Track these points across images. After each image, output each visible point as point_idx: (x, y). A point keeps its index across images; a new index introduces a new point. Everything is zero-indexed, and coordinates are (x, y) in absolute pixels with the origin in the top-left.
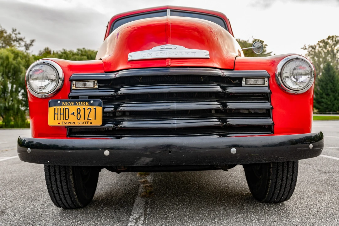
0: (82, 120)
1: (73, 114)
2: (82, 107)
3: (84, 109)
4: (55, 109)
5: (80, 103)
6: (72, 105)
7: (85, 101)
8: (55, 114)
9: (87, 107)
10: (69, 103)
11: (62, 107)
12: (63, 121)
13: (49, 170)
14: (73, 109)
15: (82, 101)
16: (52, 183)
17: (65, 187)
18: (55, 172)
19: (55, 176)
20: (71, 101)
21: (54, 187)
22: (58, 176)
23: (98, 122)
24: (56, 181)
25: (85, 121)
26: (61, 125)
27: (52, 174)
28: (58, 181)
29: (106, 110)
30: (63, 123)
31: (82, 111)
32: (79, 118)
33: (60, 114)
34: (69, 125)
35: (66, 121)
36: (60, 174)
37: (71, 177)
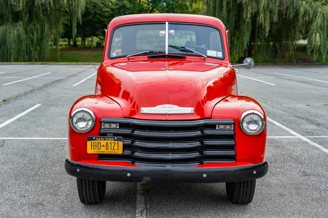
0: (109, 150)
1: (104, 146)
2: (109, 142)
3: (111, 143)
4: (91, 142)
5: (108, 139)
6: (102, 140)
7: (111, 138)
8: (92, 146)
9: (112, 142)
10: (101, 139)
11: (96, 141)
12: (97, 150)
13: (81, 182)
14: (103, 142)
15: (109, 138)
16: (83, 190)
17: (92, 193)
18: (85, 183)
19: (86, 186)
20: (102, 138)
21: (84, 193)
22: (87, 186)
23: (120, 151)
24: (86, 189)
25: (111, 151)
26: (95, 153)
27: (83, 184)
28: (87, 189)
29: (125, 143)
30: (97, 152)
31: (110, 144)
32: (107, 149)
33: (95, 146)
34: (101, 153)
35: (99, 151)
36: (89, 185)
37: (96, 187)
